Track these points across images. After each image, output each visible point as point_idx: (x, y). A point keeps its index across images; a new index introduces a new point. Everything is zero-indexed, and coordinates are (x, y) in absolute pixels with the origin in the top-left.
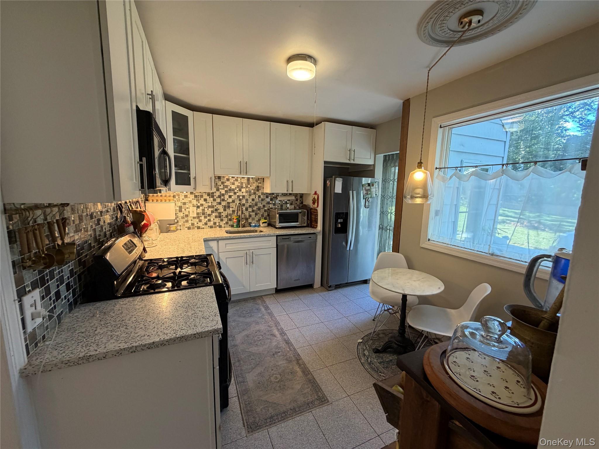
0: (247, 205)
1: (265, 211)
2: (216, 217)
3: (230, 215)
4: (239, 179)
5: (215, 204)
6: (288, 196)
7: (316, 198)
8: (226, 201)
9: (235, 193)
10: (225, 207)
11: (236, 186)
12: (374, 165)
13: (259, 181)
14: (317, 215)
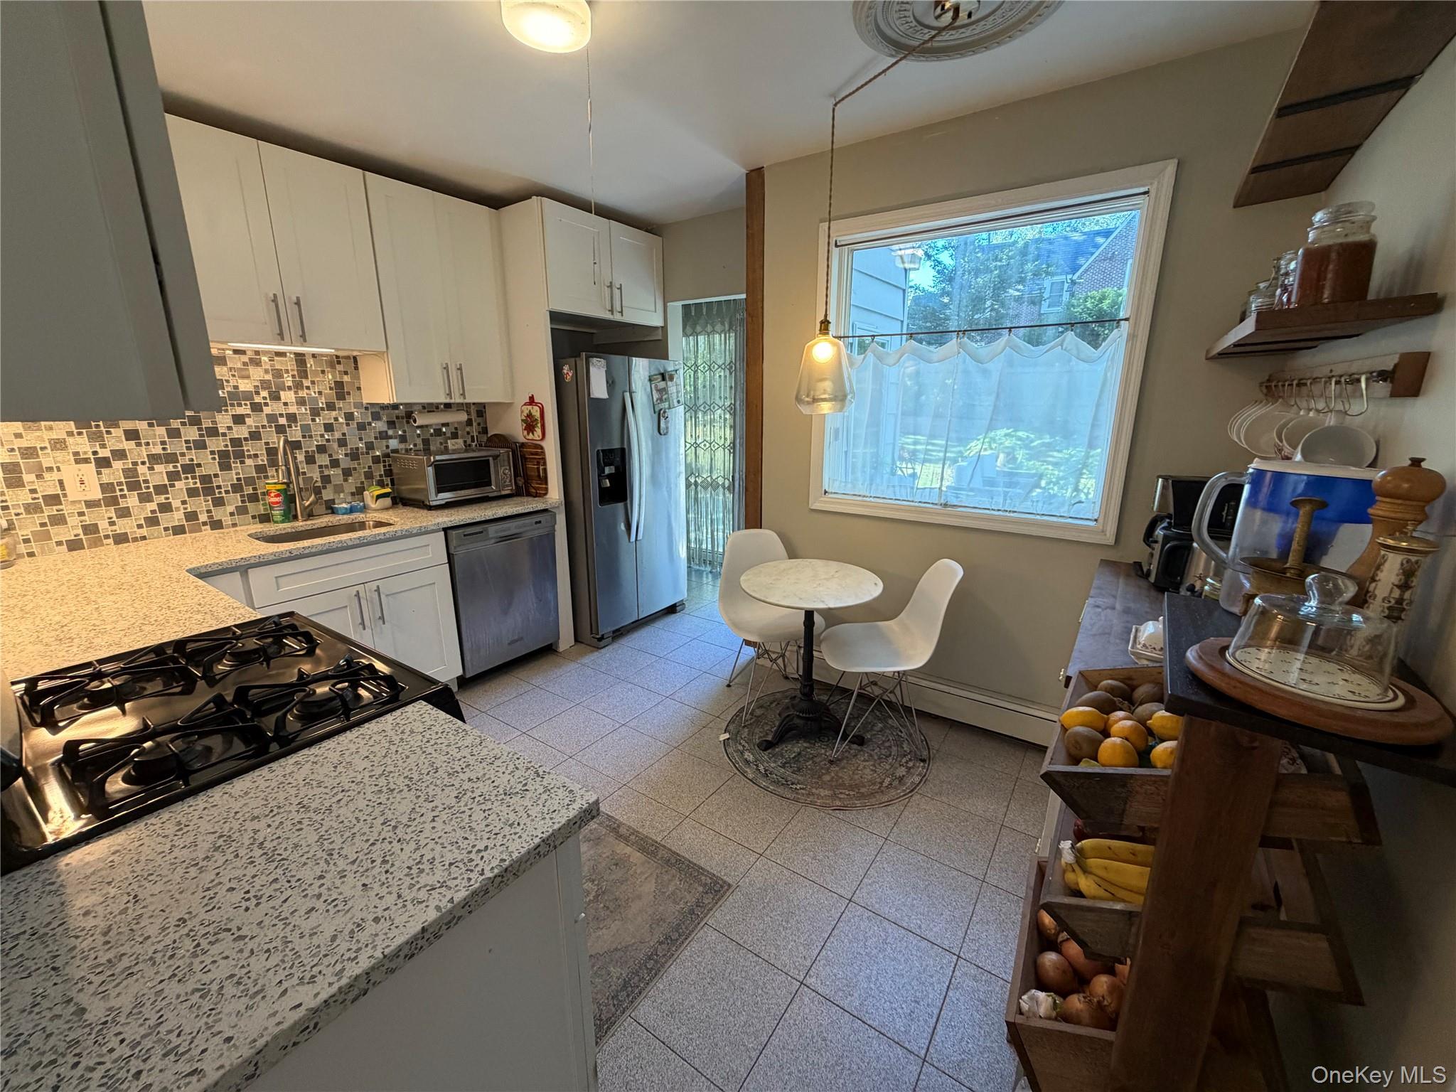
0: (312, 446)
1: (376, 460)
2: (192, 493)
3: (251, 481)
4: (265, 359)
5: (176, 447)
6: (442, 411)
7: (537, 414)
8: (224, 435)
9: (257, 408)
10: (224, 455)
11: (258, 384)
12: (664, 329)
13: (340, 368)
14: (543, 461)
